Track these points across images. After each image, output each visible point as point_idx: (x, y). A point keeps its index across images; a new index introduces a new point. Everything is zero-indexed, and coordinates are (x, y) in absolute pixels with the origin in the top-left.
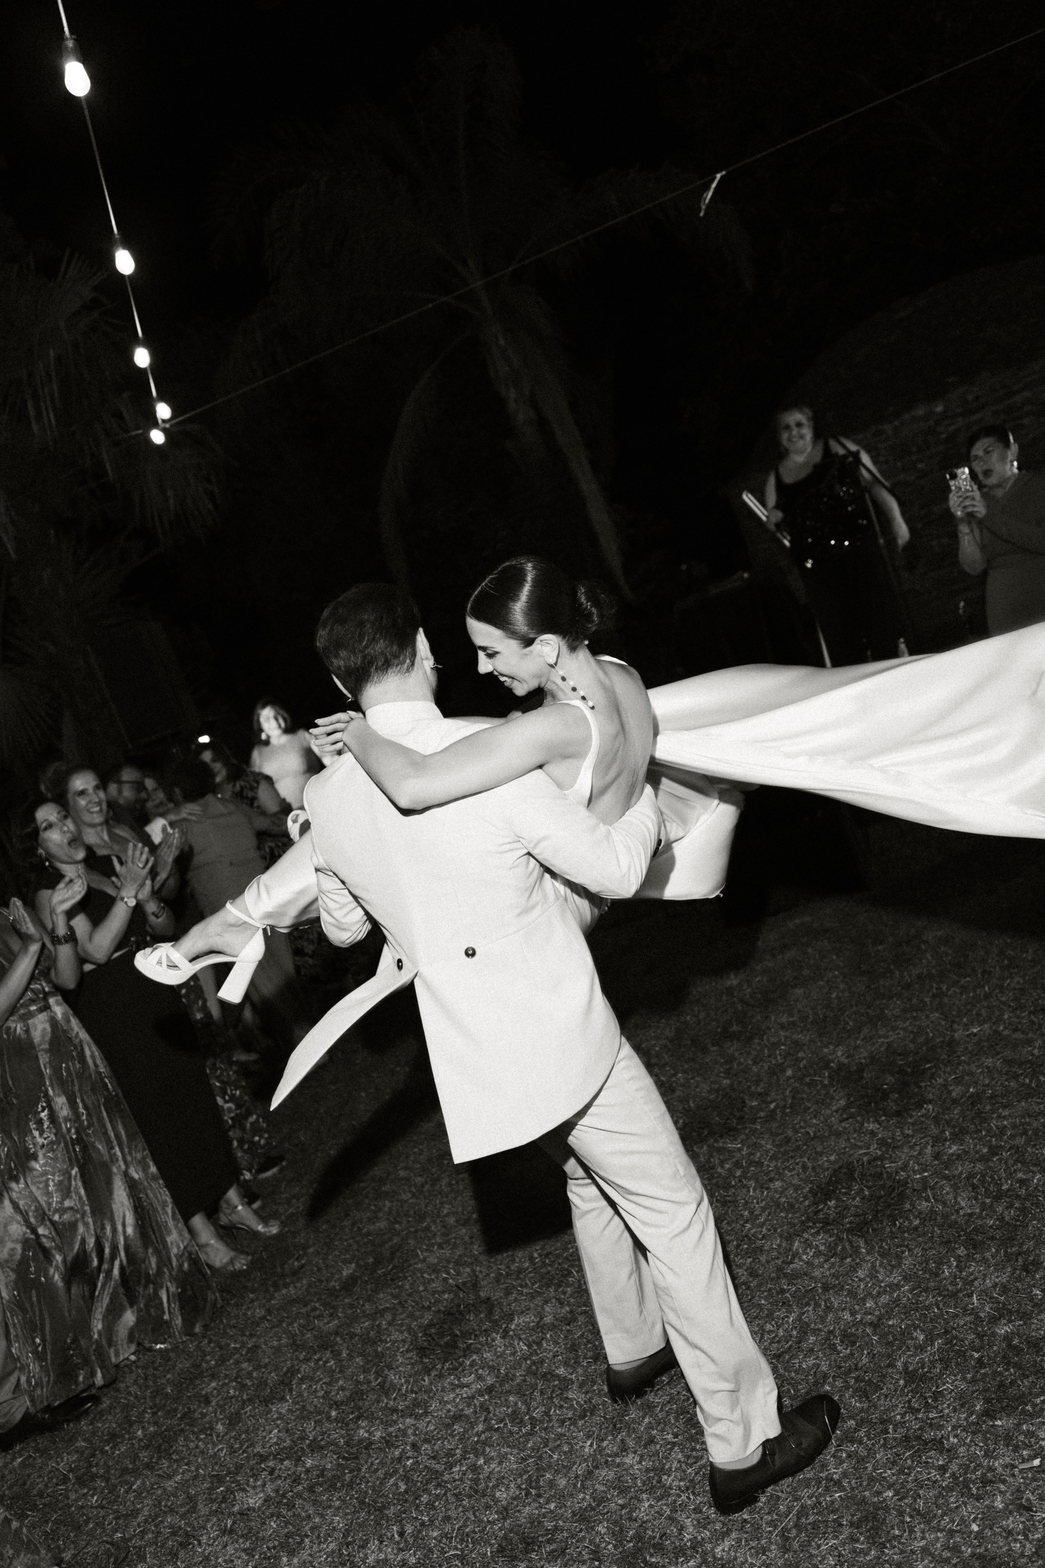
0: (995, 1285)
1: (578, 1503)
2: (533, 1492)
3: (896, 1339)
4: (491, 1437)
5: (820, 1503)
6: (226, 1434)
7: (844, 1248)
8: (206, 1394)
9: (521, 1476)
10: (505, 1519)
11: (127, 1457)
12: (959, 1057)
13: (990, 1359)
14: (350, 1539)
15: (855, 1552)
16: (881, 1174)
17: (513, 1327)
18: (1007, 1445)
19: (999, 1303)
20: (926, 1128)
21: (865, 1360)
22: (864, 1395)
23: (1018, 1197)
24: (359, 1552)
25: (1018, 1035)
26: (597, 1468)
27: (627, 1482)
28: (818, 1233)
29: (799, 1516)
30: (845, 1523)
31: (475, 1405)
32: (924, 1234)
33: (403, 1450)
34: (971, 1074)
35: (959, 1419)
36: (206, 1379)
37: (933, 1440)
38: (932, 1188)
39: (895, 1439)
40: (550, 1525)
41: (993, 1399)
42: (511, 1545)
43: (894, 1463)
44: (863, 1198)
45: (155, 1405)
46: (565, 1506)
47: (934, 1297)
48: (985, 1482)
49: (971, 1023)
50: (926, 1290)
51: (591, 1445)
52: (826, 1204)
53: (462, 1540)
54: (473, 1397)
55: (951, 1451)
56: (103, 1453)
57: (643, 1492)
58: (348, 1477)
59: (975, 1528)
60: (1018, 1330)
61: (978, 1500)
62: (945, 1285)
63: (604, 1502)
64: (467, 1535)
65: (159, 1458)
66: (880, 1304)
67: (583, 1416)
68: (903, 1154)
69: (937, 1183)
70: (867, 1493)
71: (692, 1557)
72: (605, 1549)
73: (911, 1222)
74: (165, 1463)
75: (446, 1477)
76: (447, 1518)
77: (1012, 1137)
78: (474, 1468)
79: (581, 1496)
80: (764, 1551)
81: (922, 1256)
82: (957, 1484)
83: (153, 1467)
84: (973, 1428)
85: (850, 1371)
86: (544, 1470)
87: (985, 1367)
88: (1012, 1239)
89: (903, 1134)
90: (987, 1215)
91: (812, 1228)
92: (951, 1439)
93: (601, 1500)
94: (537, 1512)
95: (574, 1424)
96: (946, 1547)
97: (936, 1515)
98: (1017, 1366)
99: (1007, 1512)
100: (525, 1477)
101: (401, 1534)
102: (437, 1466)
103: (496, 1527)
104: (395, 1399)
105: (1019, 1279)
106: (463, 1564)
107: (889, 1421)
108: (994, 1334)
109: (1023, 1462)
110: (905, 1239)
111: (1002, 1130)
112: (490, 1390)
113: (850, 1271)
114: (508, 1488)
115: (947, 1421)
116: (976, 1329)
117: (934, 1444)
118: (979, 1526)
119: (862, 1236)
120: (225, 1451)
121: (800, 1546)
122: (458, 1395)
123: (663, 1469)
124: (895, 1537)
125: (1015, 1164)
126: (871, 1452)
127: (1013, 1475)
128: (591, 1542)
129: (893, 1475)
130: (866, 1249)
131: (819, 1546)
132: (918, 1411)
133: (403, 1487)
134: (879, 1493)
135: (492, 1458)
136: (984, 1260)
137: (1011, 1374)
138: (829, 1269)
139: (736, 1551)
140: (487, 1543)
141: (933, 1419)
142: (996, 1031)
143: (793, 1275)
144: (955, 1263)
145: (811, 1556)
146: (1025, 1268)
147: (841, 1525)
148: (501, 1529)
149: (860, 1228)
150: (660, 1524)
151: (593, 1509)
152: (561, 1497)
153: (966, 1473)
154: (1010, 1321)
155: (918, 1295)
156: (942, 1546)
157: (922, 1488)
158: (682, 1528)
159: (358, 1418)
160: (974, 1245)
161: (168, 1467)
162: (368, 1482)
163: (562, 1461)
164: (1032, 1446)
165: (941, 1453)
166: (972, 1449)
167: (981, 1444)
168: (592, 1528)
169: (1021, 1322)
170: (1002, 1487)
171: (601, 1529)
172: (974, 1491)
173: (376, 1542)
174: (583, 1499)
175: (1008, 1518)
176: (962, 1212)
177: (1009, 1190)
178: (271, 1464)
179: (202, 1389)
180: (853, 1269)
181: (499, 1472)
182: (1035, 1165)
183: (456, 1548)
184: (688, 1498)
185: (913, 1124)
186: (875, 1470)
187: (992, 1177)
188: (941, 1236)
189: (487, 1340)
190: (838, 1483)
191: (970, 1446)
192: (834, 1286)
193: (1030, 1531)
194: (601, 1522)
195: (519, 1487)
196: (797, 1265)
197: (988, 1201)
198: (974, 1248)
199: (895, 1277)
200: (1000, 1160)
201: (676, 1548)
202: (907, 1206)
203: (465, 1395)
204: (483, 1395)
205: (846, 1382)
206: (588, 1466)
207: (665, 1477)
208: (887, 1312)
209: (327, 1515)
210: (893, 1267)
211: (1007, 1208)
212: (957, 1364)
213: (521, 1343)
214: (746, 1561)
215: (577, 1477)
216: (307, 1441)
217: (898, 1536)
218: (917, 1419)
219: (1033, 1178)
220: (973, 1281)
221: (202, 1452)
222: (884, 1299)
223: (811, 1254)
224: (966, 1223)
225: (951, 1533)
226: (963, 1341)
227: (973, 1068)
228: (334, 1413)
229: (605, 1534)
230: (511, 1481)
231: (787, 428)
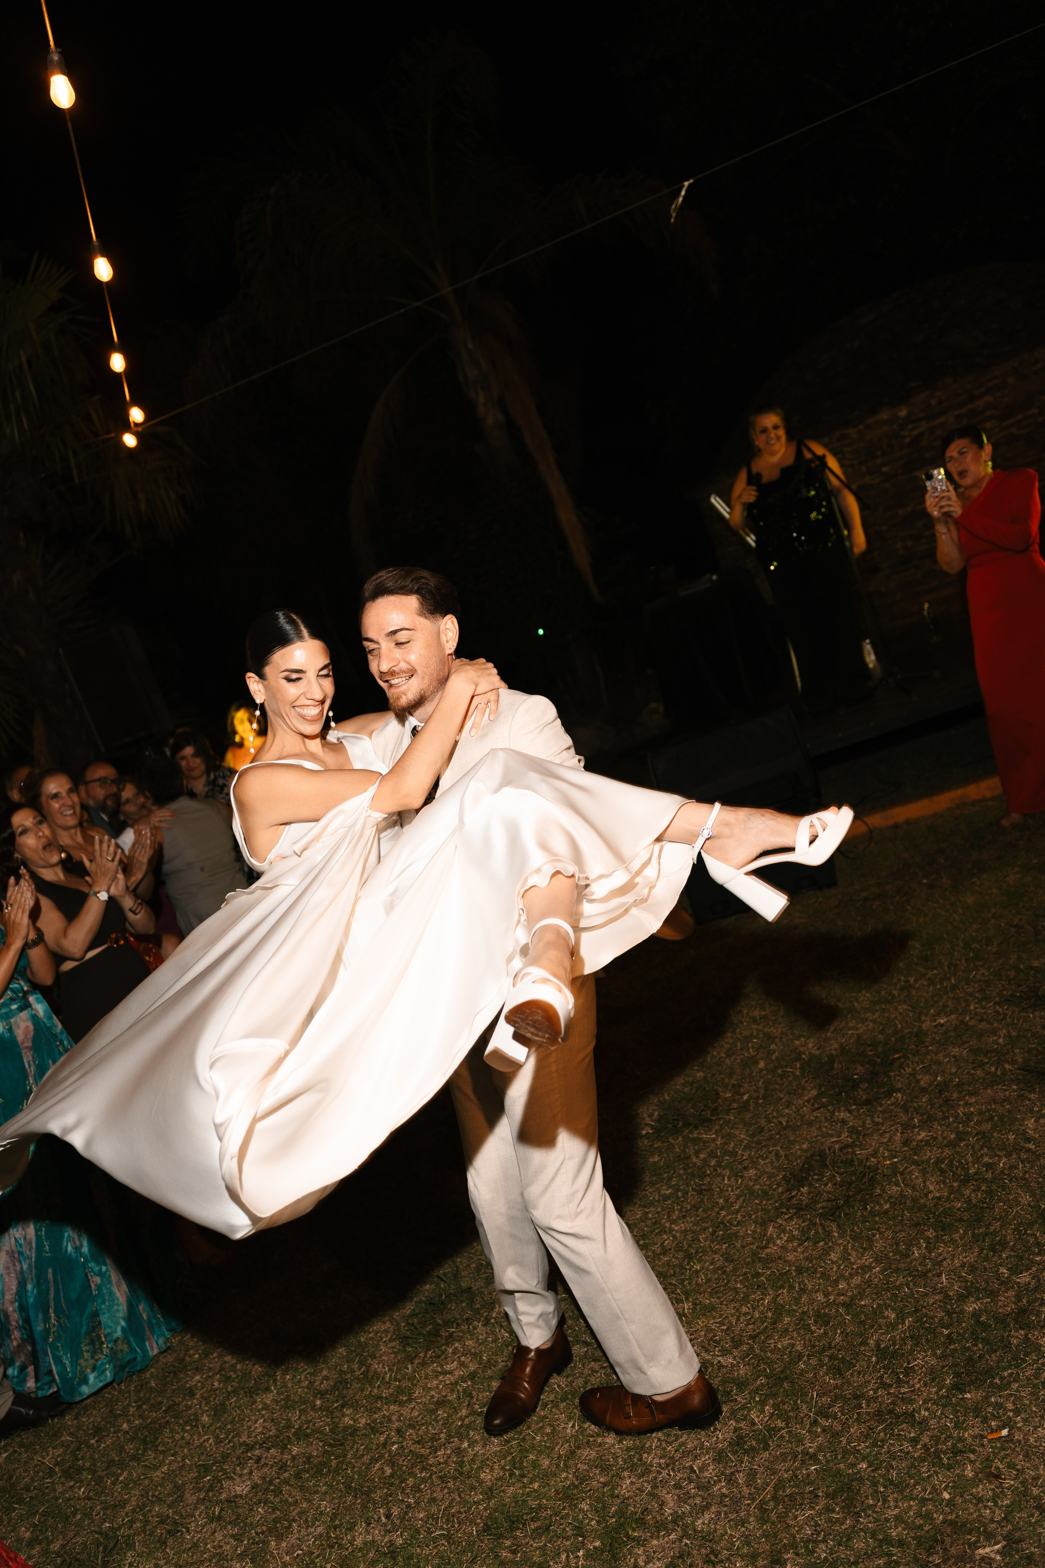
0: (963, 1265)
1: (561, 1482)
2: (517, 1472)
3: (867, 1319)
4: (475, 1421)
5: (796, 1476)
6: (211, 1425)
7: (817, 1232)
8: (191, 1387)
10: (489, 1499)
11: (113, 1450)
12: (927, 1047)
13: (959, 1334)
14: (337, 1522)
15: (831, 1521)
16: (852, 1161)
17: (494, 1315)
18: (977, 1417)
19: (967, 1281)
20: (895, 1116)
21: (838, 1339)
22: (838, 1372)
23: (985, 1180)
24: (346, 1535)
25: (983, 1025)
26: (579, 1448)
27: (609, 1461)
28: (791, 1218)
29: (776, 1489)
30: (820, 1494)
31: (458, 1391)
32: (894, 1217)
33: (388, 1435)
34: (938, 1063)
35: (929, 1393)
36: (190, 1373)
37: (904, 1413)
38: (902, 1174)
39: (868, 1414)
40: (534, 1504)
41: (962, 1373)
42: (496, 1523)
43: (867, 1436)
44: (835, 1184)
45: (140, 1399)
46: (549, 1485)
47: (904, 1278)
48: (956, 1452)
49: (938, 1014)
50: (897, 1271)
51: (573, 1426)
52: (799, 1191)
53: (448, 1520)
54: (456, 1383)
55: (923, 1424)
56: (89, 1447)
57: (624, 1470)
58: (334, 1463)
59: (946, 1496)
60: (986, 1307)
61: (949, 1469)
62: (915, 1266)
63: (587, 1480)
64: (453, 1516)
65: (145, 1450)
66: (852, 1285)
68: (874, 1141)
69: (906, 1168)
70: (842, 1466)
71: (673, 1530)
72: (588, 1525)
73: (881, 1206)
74: (151, 1454)
75: (431, 1461)
76: (433, 1500)
77: (979, 1123)
78: (458, 1451)
79: (564, 1475)
80: (743, 1522)
81: (893, 1238)
82: (929, 1455)
83: (139, 1459)
84: (943, 1401)
85: (824, 1349)
86: (527, 1451)
87: (955, 1343)
88: (978, 1221)
89: (873, 1122)
90: (955, 1198)
91: (786, 1214)
92: (923, 1412)
93: (583, 1478)
94: (521, 1492)
95: (556, 1406)
96: (919, 1515)
97: (908, 1484)
98: (985, 1341)
99: (976, 1481)
100: (508, 1459)
101: (388, 1517)
102: (422, 1451)
103: (481, 1507)
104: (379, 1386)
105: (987, 1259)
106: (449, 1543)
107: (862, 1396)
108: (962, 1312)
109: (992, 1432)
110: (876, 1223)
111: (969, 1116)
112: (472, 1376)
113: (823, 1254)
114: (492, 1470)
115: (919, 1395)
116: (946, 1307)
117: (906, 1418)
118: (950, 1494)
119: (834, 1221)
120: (210, 1441)
121: (778, 1517)
122: (441, 1381)
123: (643, 1447)
124: (869, 1507)
125: (982, 1148)
126: (845, 1426)
127: (983, 1445)
128: (574, 1519)
129: (867, 1447)
130: (838, 1232)
131: (796, 1517)
132: (891, 1386)
133: (388, 1471)
134: (853, 1465)
135: (476, 1441)
136: (952, 1241)
137: (979, 1349)
138: (803, 1252)
139: (716, 1524)
140: (473, 1522)
141: (904, 1393)
142: (962, 1022)
143: (768, 1259)
144: (924, 1245)
145: (788, 1526)
146: (992, 1248)
147: (817, 1496)
148: (485, 1509)
149: (833, 1213)
150: (641, 1500)
151: (576, 1487)
152: (546, 1476)
153: (937, 1444)
154: (978, 1299)
155: (889, 1276)
156: (914, 1514)
157: (895, 1459)
158: (662, 1504)
159: (343, 1406)
160: (943, 1227)
161: (155, 1459)
162: (354, 1467)
163: (544, 1442)
164: (1000, 1417)
165: (913, 1426)
166: (943, 1421)
167: (952, 1417)
168: (576, 1506)
169: (989, 1300)
170: (972, 1456)
171: (584, 1506)
172: (945, 1461)
173: (364, 1525)
174: (566, 1478)
175: (978, 1486)
176: (930, 1196)
177: (976, 1174)
178: (257, 1452)
179: (187, 1382)
180: (826, 1252)
181: (484, 1454)
182: (999, 1150)
183: (442, 1528)
184: (669, 1475)
185: (883, 1112)
186: (849, 1443)
187: (959, 1162)
188: (910, 1219)
189: (469, 1328)
190: (814, 1457)
191: (940, 1419)
192: (808, 1269)
193: (999, 1498)
194: (584, 1500)
195: (503, 1468)
196: (772, 1249)
197: (956, 1184)
198: (943, 1229)
199: (867, 1260)
200: (967, 1145)
201: (658, 1522)
202: (878, 1191)
203: (448, 1382)
204: (466, 1381)
205: (820, 1360)
206: (570, 1445)
207: (646, 1455)
208: (859, 1292)
209: (314, 1500)
210: (865, 1249)
211: (974, 1191)
212: (927, 1341)
213: (502, 1331)
214: (726, 1533)
215: (559, 1457)
216: (293, 1430)
217: (872, 1505)
218: (889, 1394)
219: (1000, 1162)
220: (941, 1261)
221: (188, 1443)
222: (857, 1280)
223: (785, 1238)
224: (935, 1206)
225: (923, 1501)
226: (933, 1319)
227: (940, 1057)
228: (318, 1402)
229: (588, 1511)
230: (495, 1463)
231: (765, 431)
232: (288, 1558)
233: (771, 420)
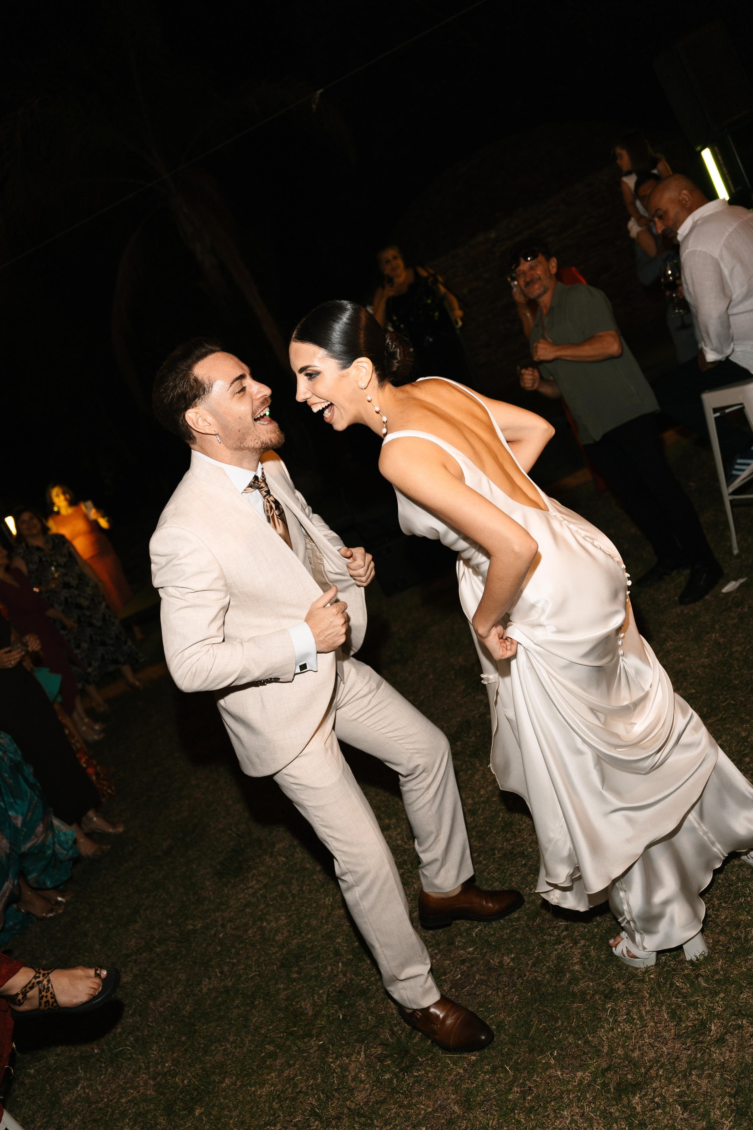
1: (325, 930)
2: (298, 932)
4: (269, 910)
8: (85, 931)
9: (289, 925)
10: (282, 949)
14: (190, 983)
17: (276, 850)
24: (197, 988)
31: (258, 897)
33: (216, 929)
39: (499, 857)
40: (309, 946)
42: (288, 961)
43: (498, 869)
46: (317, 934)
51: (329, 900)
54: (256, 892)
58: (184, 953)
64: (261, 963)
67: (322, 886)
75: (245, 937)
76: (248, 958)
78: (261, 928)
79: (326, 927)
94: (301, 941)
95: (318, 891)
100: (292, 926)
101: (222, 972)
102: (238, 933)
103: (278, 955)
104: (208, 904)
106: (260, 978)
112: (265, 886)
114: (283, 934)
122: (246, 893)
129: (499, 874)
132: (511, 840)
133: (219, 949)
135: (271, 921)
140: (274, 964)
148: (281, 955)
151: (334, 931)
152: (314, 930)
159: (186, 920)
162: (197, 951)
163: (313, 912)
168: (334, 941)
173: (207, 980)
174: (328, 928)
178: (134, 957)
179: (81, 929)
180: (472, 776)
181: (276, 927)
183: (255, 971)
189: (260, 860)
195: (289, 931)
203: (250, 893)
204: (262, 890)
209: (174, 974)
215: (322, 918)
216: (155, 940)
218: (510, 844)
228: (170, 922)
229: (342, 942)
230: (284, 929)
231: (388, 262)
232: (162, 1009)
233: (390, 253)
